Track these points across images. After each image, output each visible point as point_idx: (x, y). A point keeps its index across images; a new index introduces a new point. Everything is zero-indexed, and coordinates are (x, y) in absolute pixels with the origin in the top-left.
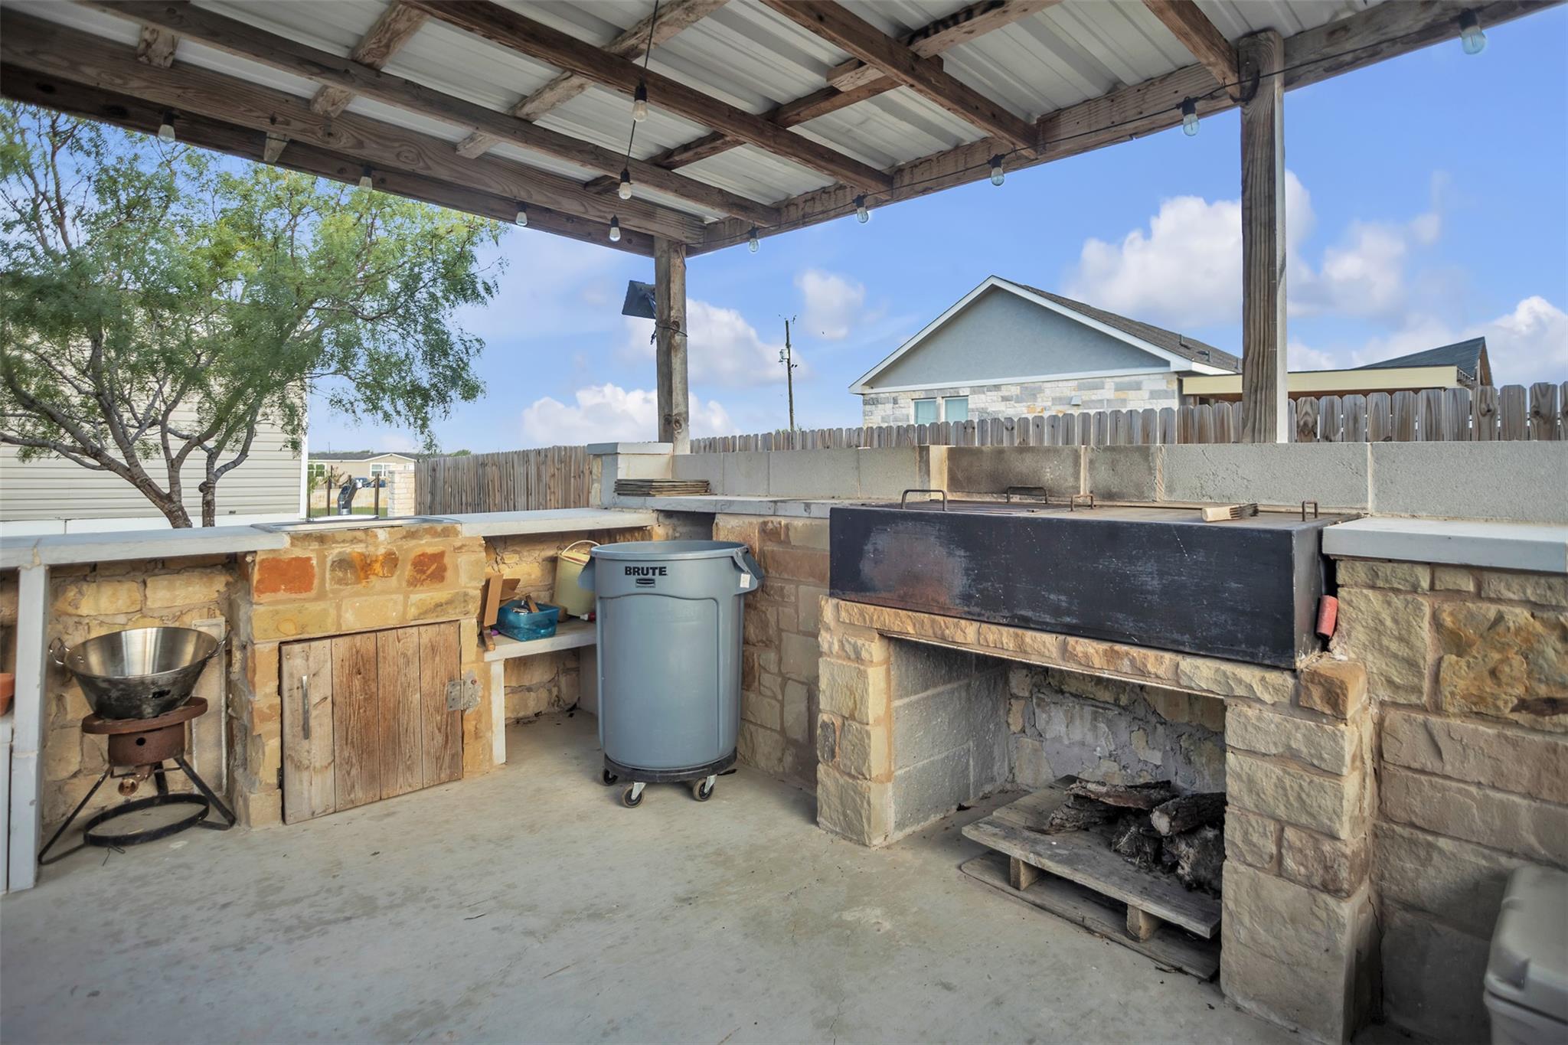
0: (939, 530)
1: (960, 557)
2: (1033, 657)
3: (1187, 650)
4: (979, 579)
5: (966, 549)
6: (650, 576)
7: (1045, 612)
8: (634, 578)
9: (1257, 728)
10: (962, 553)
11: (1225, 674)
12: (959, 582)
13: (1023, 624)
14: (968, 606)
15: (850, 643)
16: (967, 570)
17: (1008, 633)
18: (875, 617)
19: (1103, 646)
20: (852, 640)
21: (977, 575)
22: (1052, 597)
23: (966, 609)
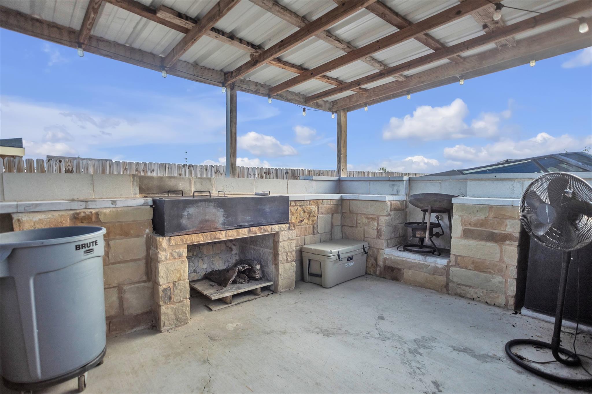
0: (214, 204)
1: (221, 211)
2: (241, 236)
3: (274, 223)
4: (227, 217)
5: (223, 209)
6: (91, 247)
7: (246, 223)
8: (82, 251)
9: (284, 236)
10: (222, 210)
11: (280, 227)
12: (221, 220)
13: (240, 227)
14: (224, 226)
15: (176, 252)
16: (224, 215)
17: (235, 231)
18: (188, 239)
19: (258, 228)
20: (177, 251)
21: (227, 215)
22: (247, 218)
23: (224, 227)
